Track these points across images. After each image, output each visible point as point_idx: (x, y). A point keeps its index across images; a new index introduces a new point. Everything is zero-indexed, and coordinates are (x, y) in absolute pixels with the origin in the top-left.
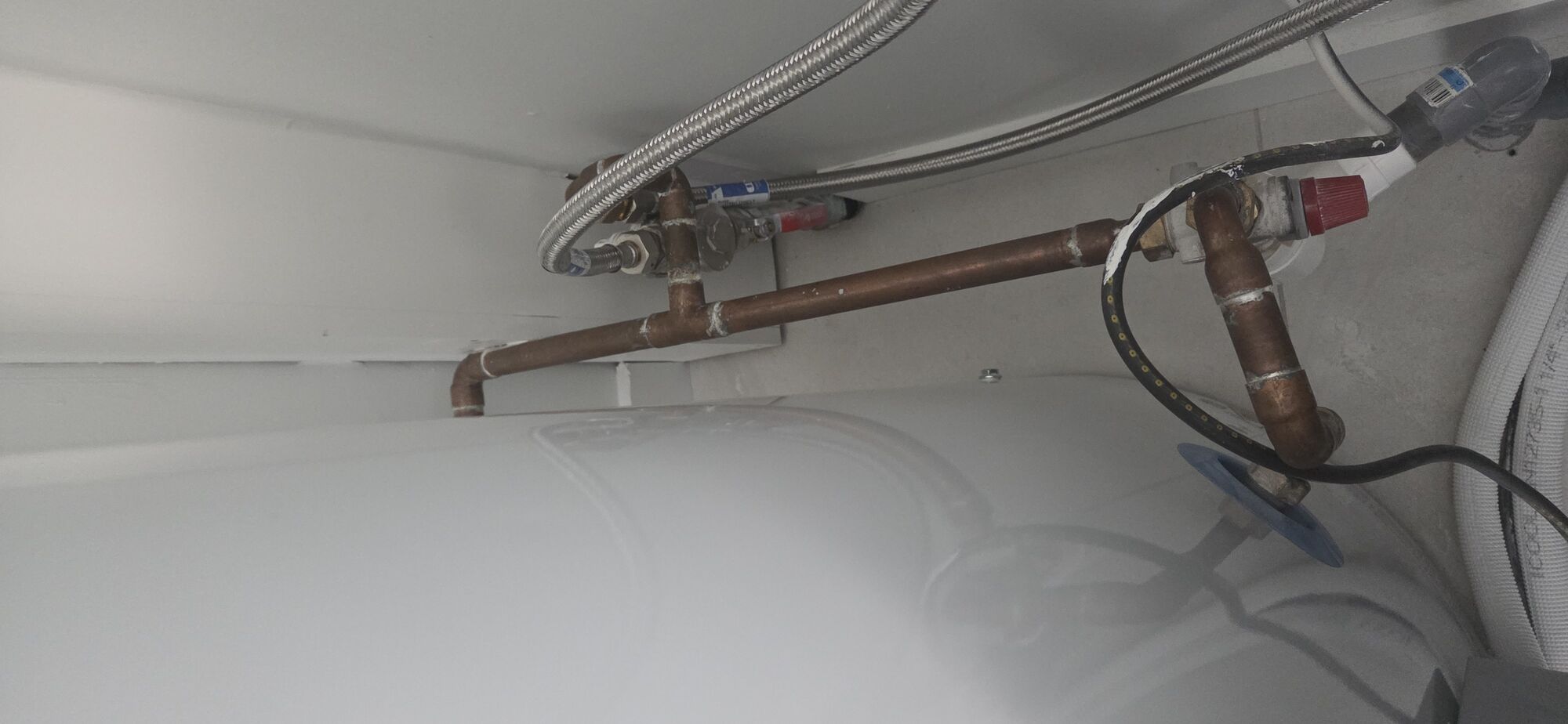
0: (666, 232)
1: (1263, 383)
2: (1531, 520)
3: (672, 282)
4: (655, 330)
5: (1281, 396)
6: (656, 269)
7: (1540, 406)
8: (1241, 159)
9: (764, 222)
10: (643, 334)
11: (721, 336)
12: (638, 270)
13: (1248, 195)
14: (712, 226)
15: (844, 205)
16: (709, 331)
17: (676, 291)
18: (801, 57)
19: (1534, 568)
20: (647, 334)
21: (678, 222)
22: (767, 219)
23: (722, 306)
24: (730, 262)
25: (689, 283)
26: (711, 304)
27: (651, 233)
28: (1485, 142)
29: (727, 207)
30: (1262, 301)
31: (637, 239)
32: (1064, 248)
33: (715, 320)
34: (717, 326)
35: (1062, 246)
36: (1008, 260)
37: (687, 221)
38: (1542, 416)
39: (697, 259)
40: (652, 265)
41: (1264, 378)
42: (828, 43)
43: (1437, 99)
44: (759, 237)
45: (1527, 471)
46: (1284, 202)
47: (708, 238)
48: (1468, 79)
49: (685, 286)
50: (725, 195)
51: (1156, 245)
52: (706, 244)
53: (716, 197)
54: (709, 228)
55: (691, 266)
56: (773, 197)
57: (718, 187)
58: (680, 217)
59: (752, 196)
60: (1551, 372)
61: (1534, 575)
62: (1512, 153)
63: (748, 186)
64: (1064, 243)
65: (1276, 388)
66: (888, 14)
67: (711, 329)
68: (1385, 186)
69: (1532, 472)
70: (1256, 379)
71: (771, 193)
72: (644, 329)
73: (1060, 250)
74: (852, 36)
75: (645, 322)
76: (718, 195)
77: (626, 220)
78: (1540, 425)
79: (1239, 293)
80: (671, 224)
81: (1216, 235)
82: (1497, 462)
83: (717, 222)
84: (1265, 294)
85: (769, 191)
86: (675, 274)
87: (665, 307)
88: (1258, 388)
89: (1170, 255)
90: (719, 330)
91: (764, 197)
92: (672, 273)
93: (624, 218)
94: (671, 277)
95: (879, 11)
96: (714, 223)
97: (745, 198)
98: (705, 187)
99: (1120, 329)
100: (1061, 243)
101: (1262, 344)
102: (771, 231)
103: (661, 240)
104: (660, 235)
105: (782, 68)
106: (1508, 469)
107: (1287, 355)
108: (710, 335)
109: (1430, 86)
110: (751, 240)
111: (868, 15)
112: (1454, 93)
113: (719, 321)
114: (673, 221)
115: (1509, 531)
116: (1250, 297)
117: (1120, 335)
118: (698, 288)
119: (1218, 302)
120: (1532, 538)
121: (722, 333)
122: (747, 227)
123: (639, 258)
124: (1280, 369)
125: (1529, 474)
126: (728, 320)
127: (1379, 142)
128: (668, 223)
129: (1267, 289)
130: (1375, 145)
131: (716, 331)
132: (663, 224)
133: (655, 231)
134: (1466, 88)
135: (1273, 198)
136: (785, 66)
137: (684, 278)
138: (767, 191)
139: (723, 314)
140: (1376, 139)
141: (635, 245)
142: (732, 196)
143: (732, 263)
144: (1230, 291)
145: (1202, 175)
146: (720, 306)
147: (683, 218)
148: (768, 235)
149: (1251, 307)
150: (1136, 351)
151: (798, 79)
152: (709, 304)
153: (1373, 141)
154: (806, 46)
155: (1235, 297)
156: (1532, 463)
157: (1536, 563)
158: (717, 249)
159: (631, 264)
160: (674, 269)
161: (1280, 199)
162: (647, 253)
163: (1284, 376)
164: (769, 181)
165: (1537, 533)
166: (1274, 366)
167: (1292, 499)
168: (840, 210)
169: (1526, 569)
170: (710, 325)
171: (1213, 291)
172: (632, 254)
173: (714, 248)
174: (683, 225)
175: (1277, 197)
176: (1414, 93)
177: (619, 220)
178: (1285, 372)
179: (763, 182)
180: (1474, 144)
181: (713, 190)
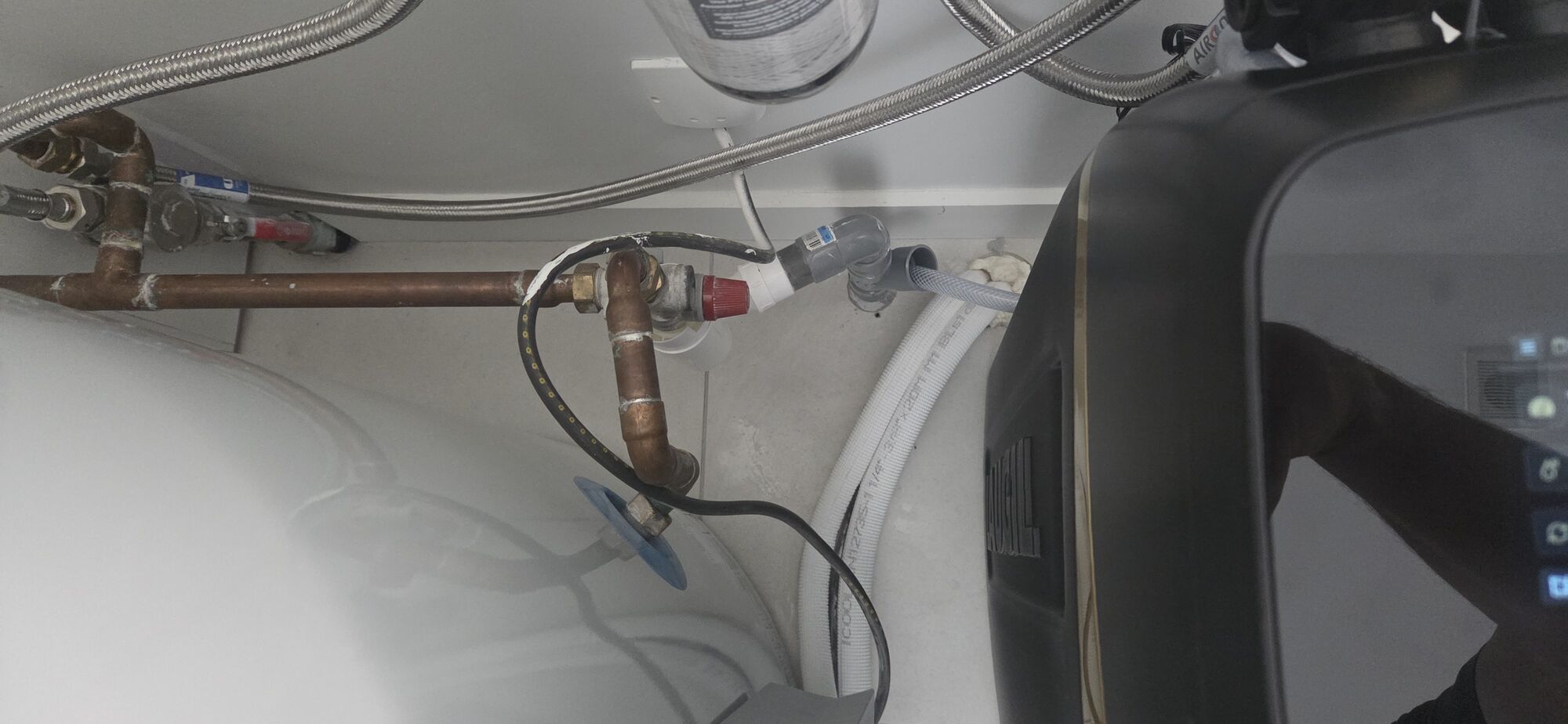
0: (114, 195)
1: (629, 406)
2: (847, 598)
3: (105, 244)
4: (69, 288)
5: (641, 417)
6: (89, 232)
7: (866, 507)
8: (648, 233)
9: (236, 220)
10: (53, 291)
11: (148, 309)
12: (68, 226)
13: (653, 266)
14: (172, 205)
15: (335, 236)
16: (135, 301)
17: (108, 254)
18: (280, 32)
19: (845, 637)
20: (58, 291)
21: (130, 185)
22: (240, 219)
23: (158, 278)
24: (183, 248)
25: (125, 248)
26: (146, 275)
27: (95, 194)
28: (862, 304)
29: (195, 194)
30: (640, 342)
31: (76, 194)
32: (511, 287)
33: (145, 290)
34: (146, 297)
35: (509, 284)
36: (460, 287)
37: (140, 188)
38: (866, 515)
39: (142, 228)
40: (87, 225)
41: (631, 402)
42: (307, 27)
43: (812, 245)
44: (227, 235)
45: (850, 557)
46: (684, 283)
47: (163, 216)
48: (834, 235)
49: (120, 250)
50: (197, 183)
51: (585, 298)
52: (159, 222)
53: (186, 182)
54: (167, 206)
55: (132, 233)
56: (253, 201)
57: (191, 173)
58: (132, 182)
59: (228, 192)
60: (876, 481)
61: (844, 642)
62: (878, 315)
63: (227, 182)
64: (512, 281)
65: (638, 411)
66: (362, 14)
67: (137, 299)
68: (771, 303)
69: (853, 558)
70: (626, 403)
71: (251, 196)
72: (56, 286)
73: (506, 288)
74: (328, 25)
75: (60, 279)
76: (189, 181)
77: (69, 174)
78: (864, 522)
79: (625, 332)
80: (120, 186)
81: (618, 285)
82: (833, 549)
83: (178, 204)
84: (644, 336)
85: (250, 193)
86: (111, 236)
87: (90, 269)
88: (625, 410)
89: (596, 310)
90: (147, 301)
91: (243, 197)
92: (108, 235)
93: (66, 171)
94: (105, 238)
95: (355, 10)
96: (175, 203)
97: (219, 192)
98: (176, 170)
99: (528, 344)
100: (509, 281)
101: (636, 375)
102: (241, 231)
103: (105, 204)
104: (106, 198)
105: (259, 38)
106: (840, 556)
107: (653, 387)
108: (135, 305)
109: (810, 236)
110: (218, 238)
111: (346, 12)
112: (823, 243)
113: (150, 292)
114: (124, 183)
115: (834, 607)
116: (634, 337)
117: (528, 348)
118: (135, 258)
119: (611, 338)
120: (847, 612)
121: (150, 305)
122: (215, 222)
123: (72, 214)
124: (644, 397)
125: (852, 560)
126: (160, 292)
127: (752, 251)
128: (116, 184)
129: (647, 334)
130: (748, 251)
131: (144, 302)
132: (111, 184)
133: (100, 193)
134: (831, 241)
135: (677, 279)
136: (262, 37)
137: (121, 242)
138: (247, 193)
139: (156, 285)
140: (750, 248)
141: (71, 200)
142: (206, 186)
143: (186, 250)
144: (619, 330)
145: (616, 237)
146: (156, 277)
147: (137, 183)
148: (236, 235)
149: (632, 344)
150: (538, 365)
151: (273, 52)
152: (143, 274)
153: (747, 248)
154: (287, 26)
155: (622, 335)
156: (855, 551)
157: (846, 633)
158: (171, 230)
159: (58, 216)
160: (111, 231)
161: (682, 281)
162: (84, 212)
163: (645, 402)
164: (251, 184)
165: (851, 608)
166: (640, 394)
167: (655, 530)
168: (331, 241)
169: (840, 637)
170: (137, 294)
171: (609, 329)
172: (65, 208)
173: (168, 228)
174: (135, 191)
175: (680, 278)
176: (800, 238)
177: (59, 172)
178: (648, 400)
179: (245, 183)
180: (855, 303)
181: (185, 175)
